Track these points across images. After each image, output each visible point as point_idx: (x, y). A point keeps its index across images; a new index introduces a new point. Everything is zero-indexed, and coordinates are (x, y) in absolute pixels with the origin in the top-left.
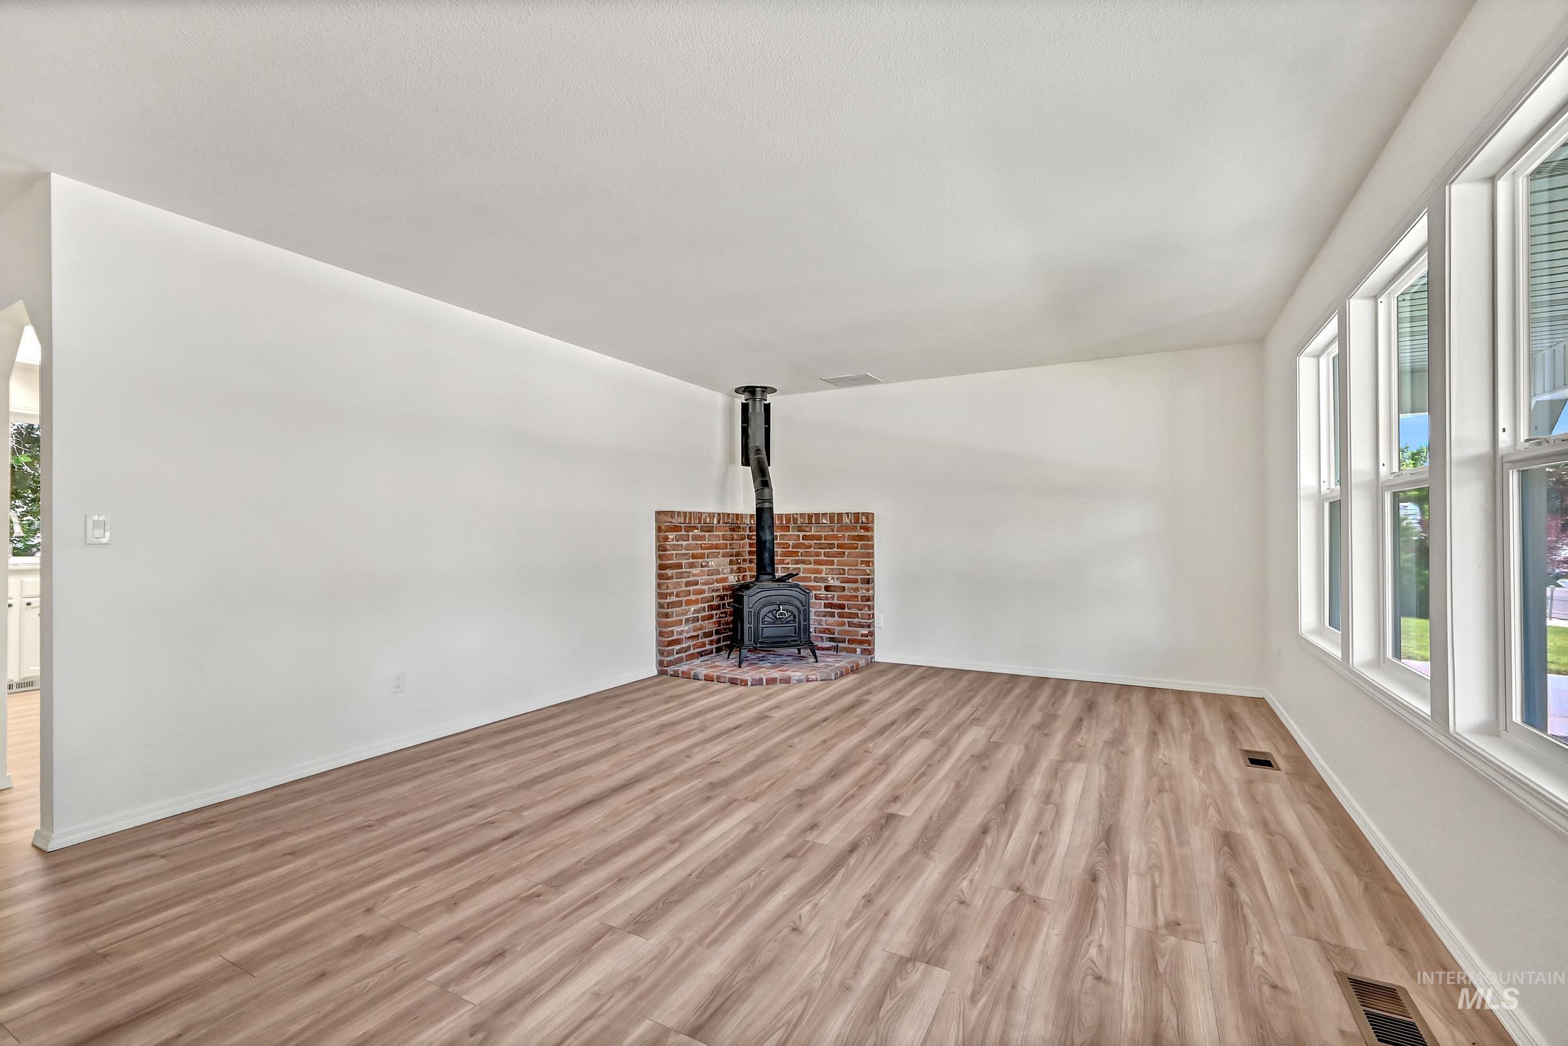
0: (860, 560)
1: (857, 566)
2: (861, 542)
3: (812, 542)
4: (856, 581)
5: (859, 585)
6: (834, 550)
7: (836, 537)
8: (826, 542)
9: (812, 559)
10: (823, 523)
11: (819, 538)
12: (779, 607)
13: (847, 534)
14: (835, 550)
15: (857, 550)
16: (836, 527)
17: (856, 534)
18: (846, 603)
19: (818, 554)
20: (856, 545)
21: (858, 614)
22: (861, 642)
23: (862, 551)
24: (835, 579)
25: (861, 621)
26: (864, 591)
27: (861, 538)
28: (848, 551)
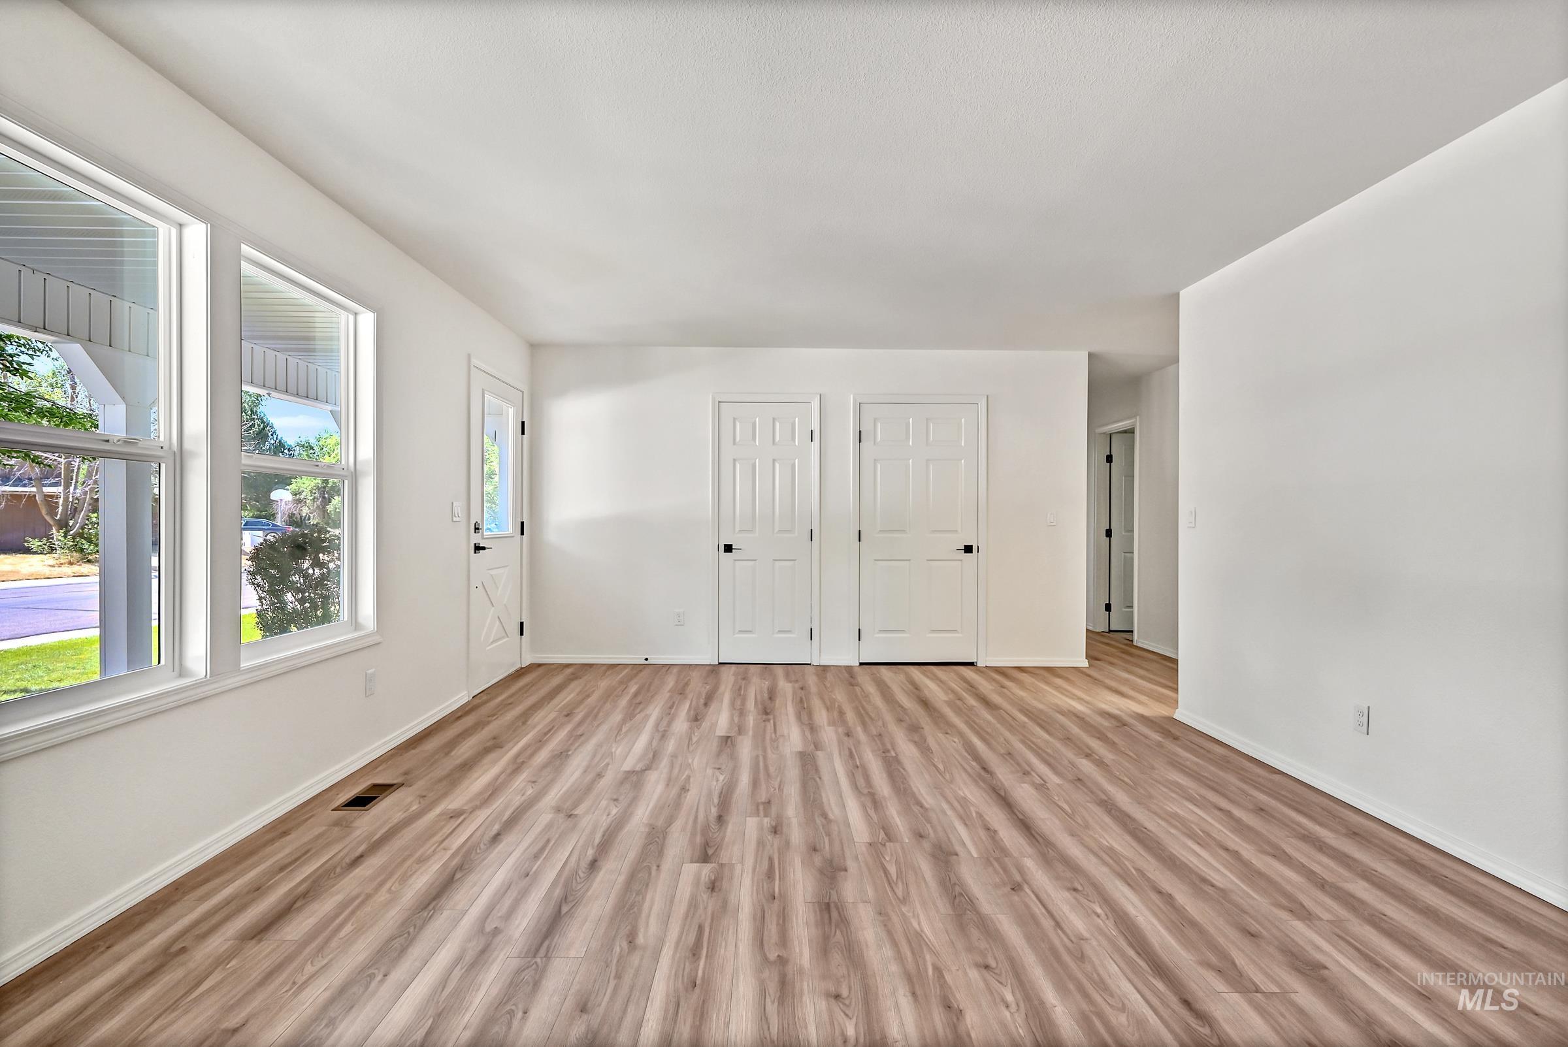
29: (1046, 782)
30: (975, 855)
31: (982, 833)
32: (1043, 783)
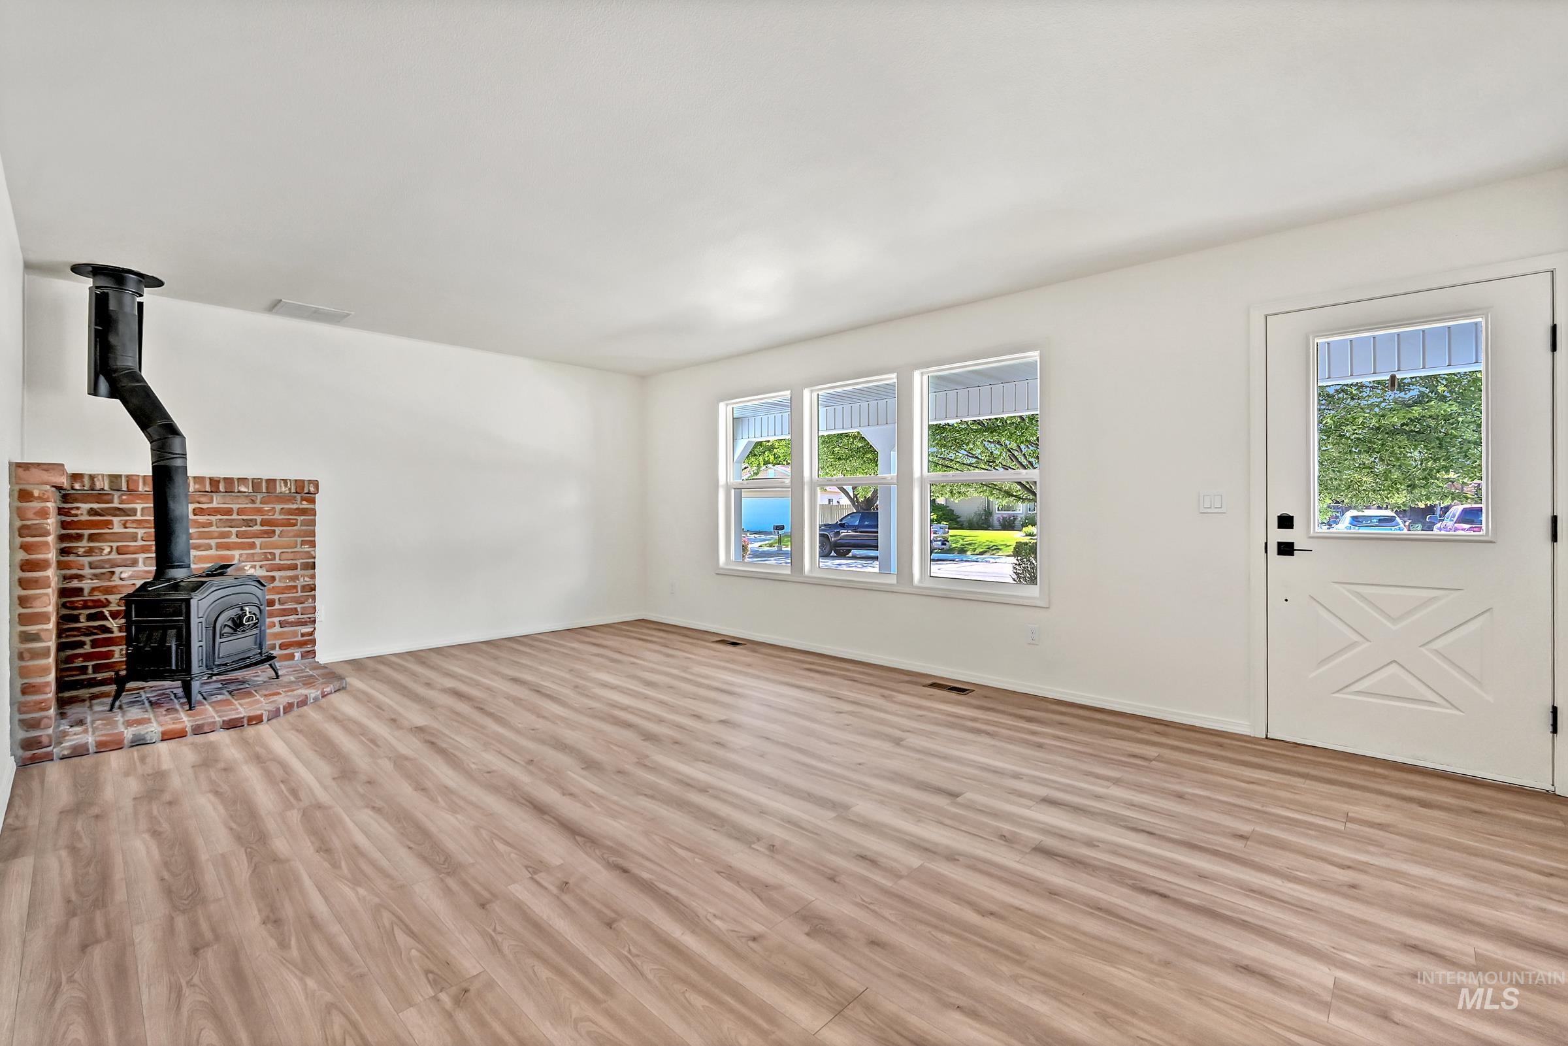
0: (299, 540)
1: (296, 547)
2: (302, 518)
3: (213, 518)
4: (295, 567)
5: (298, 572)
6: (255, 528)
7: (259, 511)
8: (240, 517)
9: (213, 542)
10: (239, 492)
11: (229, 512)
12: (242, 610)
13: (278, 507)
14: (258, 528)
15: (295, 528)
16: (259, 498)
17: (295, 506)
18: (276, 597)
19: (226, 535)
20: (294, 521)
21: (296, 609)
22: (300, 644)
23: (304, 528)
24: (258, 567)
25: (303, 616)
26: (307, 579)
27: (303, 512)
28: (281, 529)
29: (532, 878)
30: (569, 772)
31: (574, 790)
32: (536, 877)
